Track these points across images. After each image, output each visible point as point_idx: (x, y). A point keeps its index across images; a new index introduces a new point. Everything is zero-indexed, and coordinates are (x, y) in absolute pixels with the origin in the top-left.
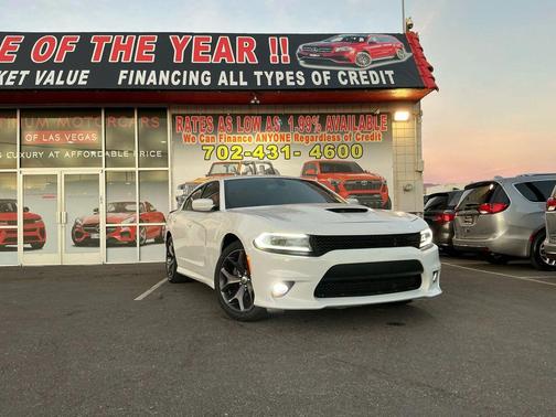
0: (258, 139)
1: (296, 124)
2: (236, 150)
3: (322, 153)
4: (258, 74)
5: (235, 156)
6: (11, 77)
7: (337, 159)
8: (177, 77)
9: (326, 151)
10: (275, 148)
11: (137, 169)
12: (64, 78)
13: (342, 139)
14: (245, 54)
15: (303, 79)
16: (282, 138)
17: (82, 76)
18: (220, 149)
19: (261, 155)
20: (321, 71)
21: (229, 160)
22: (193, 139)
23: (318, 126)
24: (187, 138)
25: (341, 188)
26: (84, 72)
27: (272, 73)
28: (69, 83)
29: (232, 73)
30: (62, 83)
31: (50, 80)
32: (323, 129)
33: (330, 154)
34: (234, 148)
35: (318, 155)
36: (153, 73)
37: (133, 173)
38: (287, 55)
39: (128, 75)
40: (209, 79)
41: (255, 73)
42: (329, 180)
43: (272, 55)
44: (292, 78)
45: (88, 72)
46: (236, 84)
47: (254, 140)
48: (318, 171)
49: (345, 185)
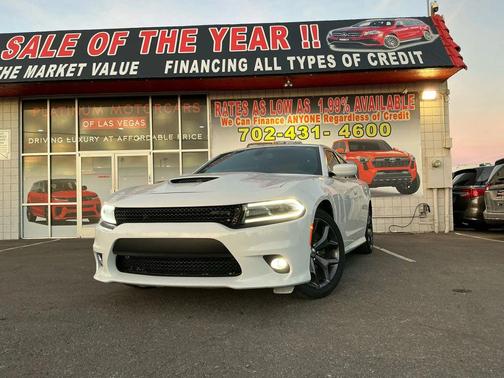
0: (290, 121)
1: (325, 105)
2: (269, 132)
3: (351, 132)
4: (291, 59)
5: (268, 138)
6: (70, 69)
7: (365, 137)
8: (216, 66)
9: (355, 130)
10: (306, 129)
11: (180, 151)
12: (117, 69)
13: (370, 118)
14: (278, 42)
15: (334, 62)
16: (312, 119)
17: (133, 67)
18: (254, 131)
19: (293, 136)
20: (351, 54)
21: (262, 141)
22: (230, 123)
23: (347, 107)
24: (225, 122)
25: (370, 165)
26: (134, 63)
27: (304, 58)
28: (122, 73)
29: (266, 59)
30: (115, 73)
31: (105, 71)
32: (352, 110)
33: (358, 133)
34: (267, 130)
35: (347, 134)
36: (195, 62)
37: (178, 154)
38: (318, 40)
39: (173, 65)
40: (245, 65)
41: (288, 58)
42: (358, 158)
43: (303, 41)
44: (324, 61)
45: (138, 63)
46: (270, 69)
47: (286, 122)
48: (347, 150)
49: (374, 163)
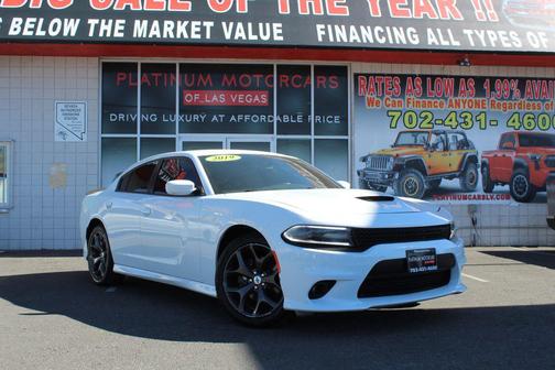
0: (451, 105)
1: (492, 89)
2: (426, 117)
3: (522, 124)
4: (468, 32)
5: (424, 125)
7: (537, 131)
9: (526, 121)
10: (469, 116)
11: (312, 137)
13: (543, 108)
14: (447, 8)
16: (477, 104)
18: (407, 114)
19: (454, 123)
20: (535, 32)
21: (417, 129)
22: (378, 103)
23: (517, 93)
24: (371, 102)
25: (541, 163)
27: (482, 32)
31: (240, 34)
32: (522, 97)
33: (529, 124)
34: (423, 115)
35: (517, 125)
37: (310, 140)
38: (493, 11)
42: (529, 155)
43: (476, 11)
44: (506, 39)
47: (446, 106)
48: (517, 145)
49: (546, 162)
